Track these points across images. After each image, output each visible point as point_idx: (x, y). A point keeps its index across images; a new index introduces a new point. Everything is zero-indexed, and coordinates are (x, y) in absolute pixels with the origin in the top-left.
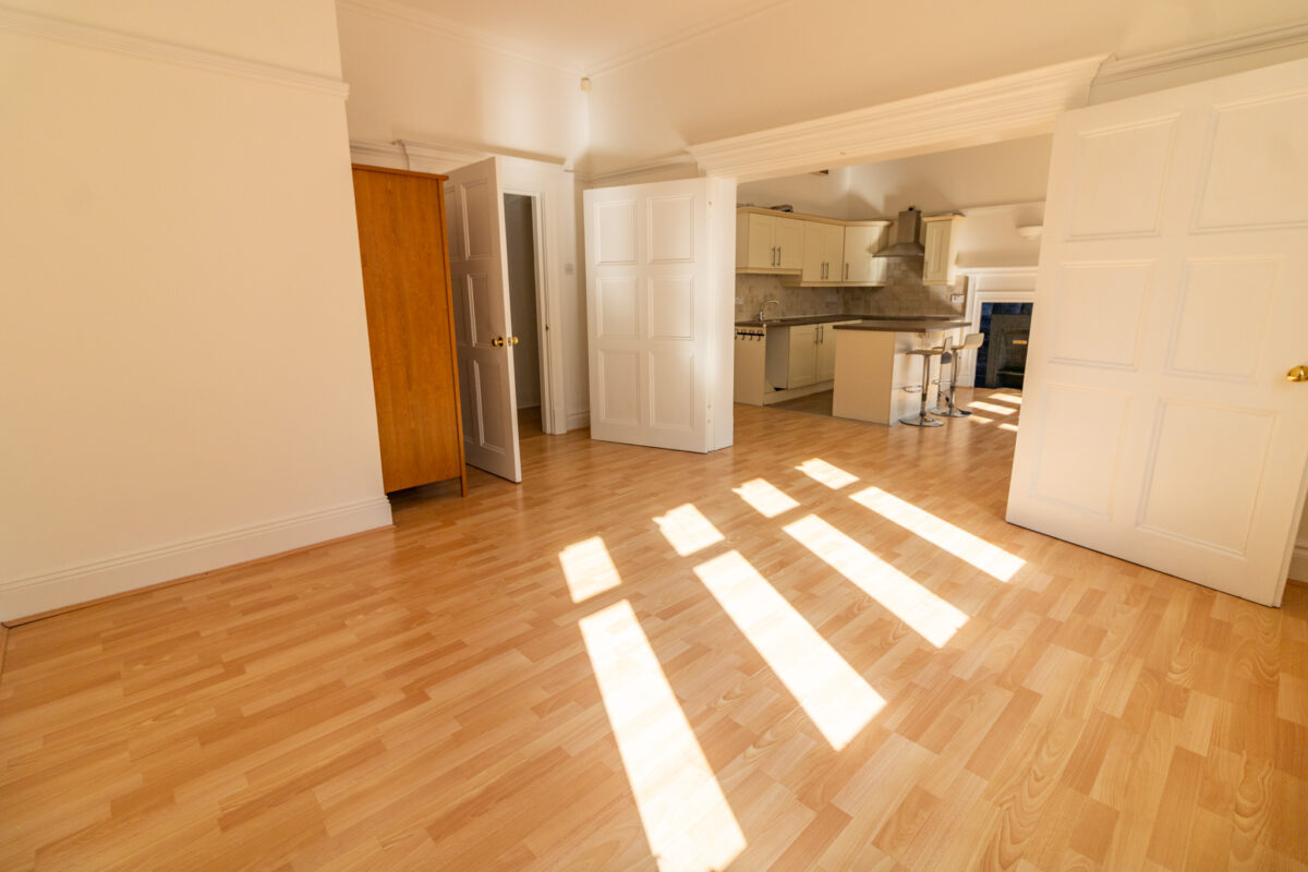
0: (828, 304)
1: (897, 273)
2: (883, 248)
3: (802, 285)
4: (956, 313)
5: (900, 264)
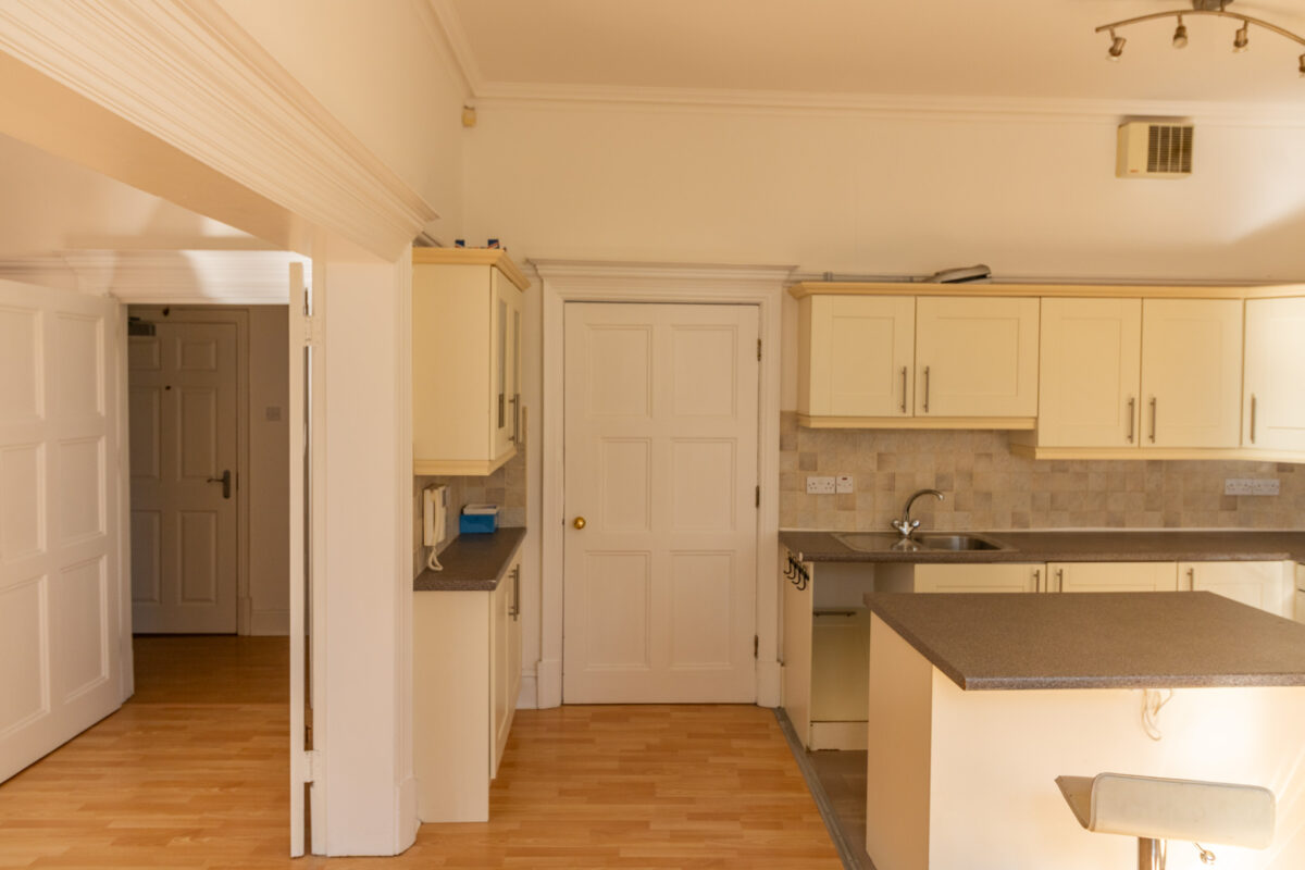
0: (1230, 503)
3: (1040, 455)
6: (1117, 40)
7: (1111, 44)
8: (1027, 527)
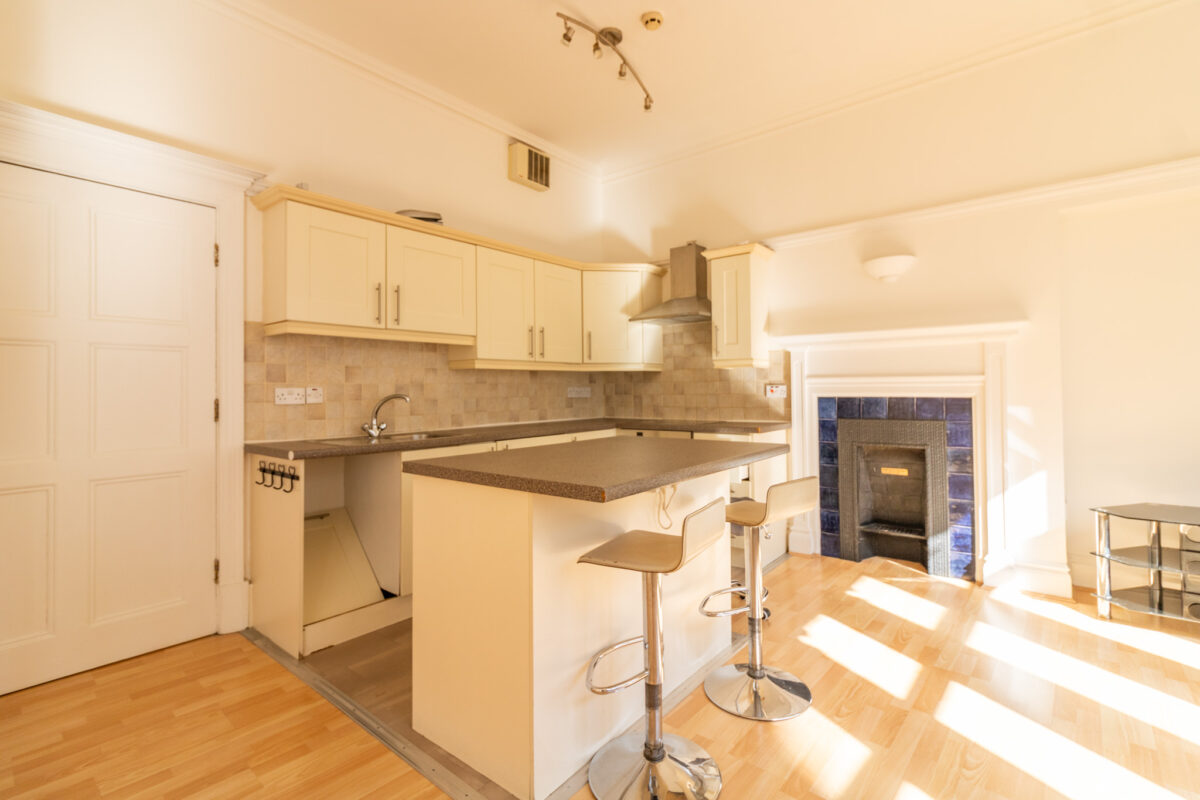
0: (570, 403)
1: (678, 350)
2: (651, 306)
3: (478, 365)
4: (777, 415)
5: (681, 335)
6: (568, 29)
7: (564, 31)
8: (461, 425)
